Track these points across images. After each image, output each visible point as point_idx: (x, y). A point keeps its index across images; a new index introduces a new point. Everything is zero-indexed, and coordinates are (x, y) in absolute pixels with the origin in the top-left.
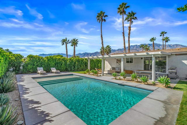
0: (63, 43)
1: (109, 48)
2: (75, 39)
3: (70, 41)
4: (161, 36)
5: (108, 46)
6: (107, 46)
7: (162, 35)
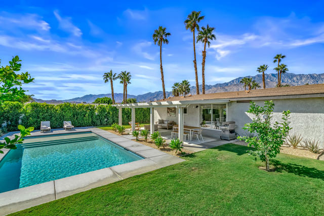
0: (105, 79)
1: (186, 84)
2: (125, 72)
3: (117, 76)
4: (275, 61)
5: (185, 81)
6: (183, 82)
7: (278, 60)
